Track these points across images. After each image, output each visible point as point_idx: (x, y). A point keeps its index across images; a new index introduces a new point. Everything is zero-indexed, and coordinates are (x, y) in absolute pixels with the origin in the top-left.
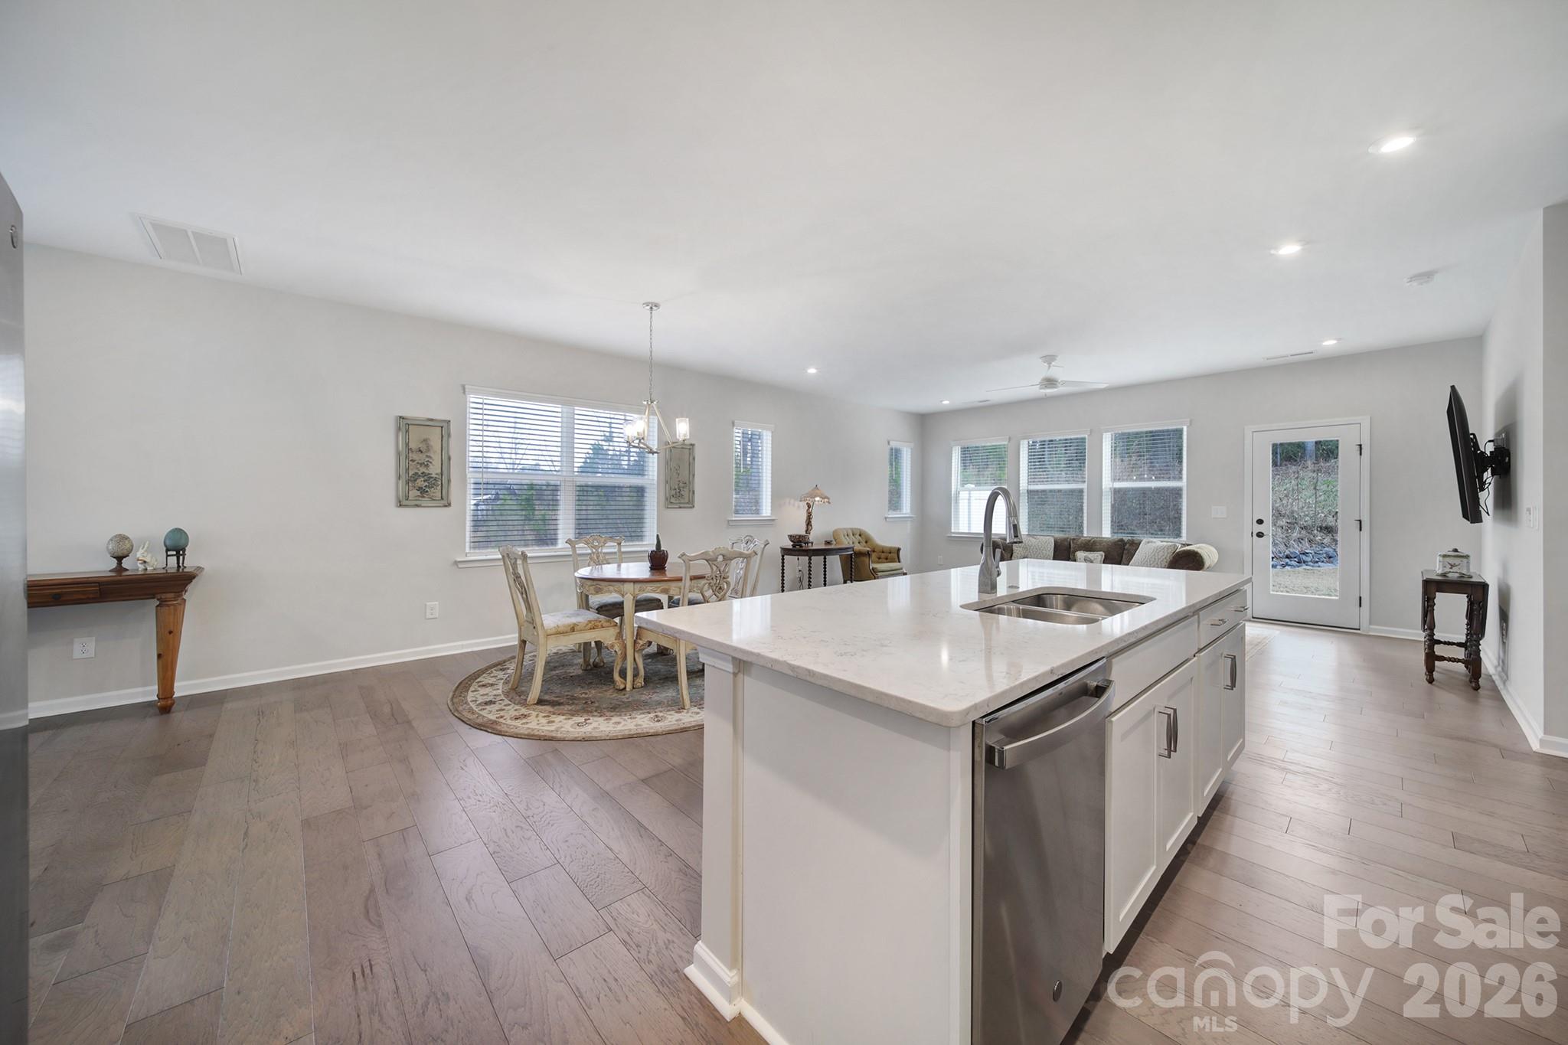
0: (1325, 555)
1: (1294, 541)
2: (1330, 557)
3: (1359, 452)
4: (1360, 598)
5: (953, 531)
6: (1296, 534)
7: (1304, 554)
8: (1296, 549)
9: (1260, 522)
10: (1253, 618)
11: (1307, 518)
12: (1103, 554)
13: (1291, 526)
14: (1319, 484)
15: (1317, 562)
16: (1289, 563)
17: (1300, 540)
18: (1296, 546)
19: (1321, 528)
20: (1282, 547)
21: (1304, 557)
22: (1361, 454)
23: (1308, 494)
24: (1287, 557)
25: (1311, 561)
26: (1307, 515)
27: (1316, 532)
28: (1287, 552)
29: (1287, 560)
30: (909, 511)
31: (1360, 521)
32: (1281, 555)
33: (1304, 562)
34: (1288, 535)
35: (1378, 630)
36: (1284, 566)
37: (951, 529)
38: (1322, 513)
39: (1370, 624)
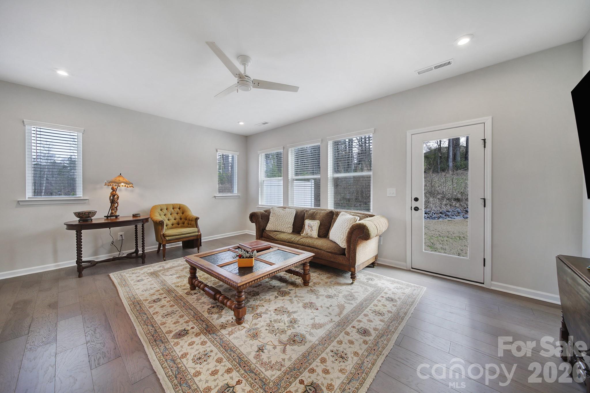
0: (457, 212)
1: (444, 205)
2: (459, 213)
3: (483, 145)
4: (484, 259)
5: (260, 204)
6: (444, 202)
7: (447, 211)
8: (444, 209)
9: (416, 199)
10: (412, 268)
11: (449, 195)
12: (319, 222)
13: (443, 198)
14: (454, 180)
15: (453, 215)
16: (442, 216)
17: (446, 205)
18: (444, 208)
19: (455, 199)
20: (439, 208)
21: (448, 213)
22: (485, 147)
23: (450, 184)
24: (441, 213)
25: (451, 215)
26: (449, 193)
27: (453, 201)
28: (441, 211)
29: (441, 214)
30: (236, 192)
31: (484, 199)
32: (438, 212)
33: (448, 215)
34: (441, 202)
35: (497, 286)
36: (439, 218)
37: (259, 203)
38: (455, 192)
39: (492, 280)
